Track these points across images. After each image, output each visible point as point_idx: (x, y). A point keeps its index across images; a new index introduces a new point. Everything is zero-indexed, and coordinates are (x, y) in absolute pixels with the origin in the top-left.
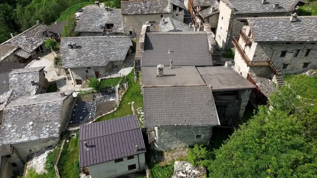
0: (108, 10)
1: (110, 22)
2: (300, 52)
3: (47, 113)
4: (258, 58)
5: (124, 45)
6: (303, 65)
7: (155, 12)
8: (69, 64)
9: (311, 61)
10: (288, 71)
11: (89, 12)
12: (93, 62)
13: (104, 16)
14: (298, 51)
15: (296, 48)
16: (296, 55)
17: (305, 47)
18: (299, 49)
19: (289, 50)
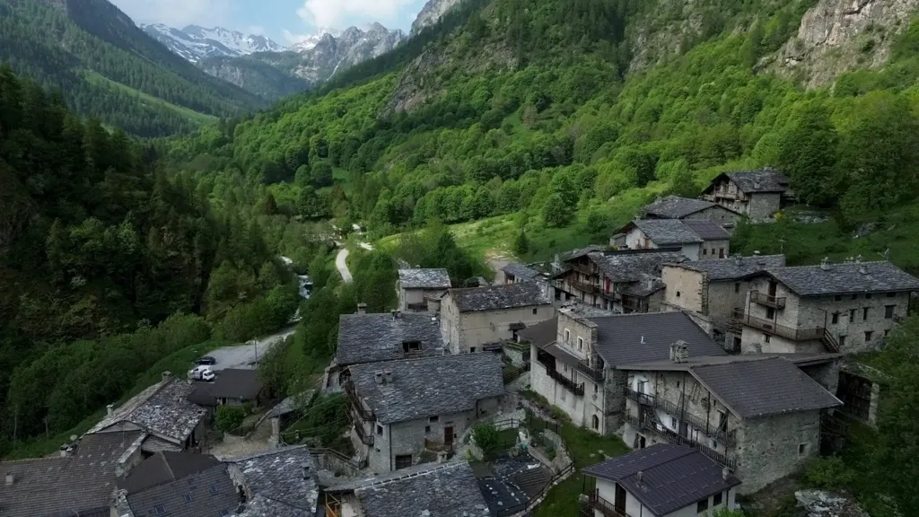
0: (396, 317)
1: (411, 337)
2: (856, 312)
3: (448, 488)
4: (804, 327)
5: (488, 367)
6: (864, 336)
7: (522, 304)
8: (394, 414)
9: (874, 327)
10: (847, 348)
11: (355, 323)
12: (443, 403)
13: (391, 328)
14: (853, 312)
15: (849, 307)
16: (852, 320)
17: (860, 304)
18: (854, 307)
19: (841, 310)
